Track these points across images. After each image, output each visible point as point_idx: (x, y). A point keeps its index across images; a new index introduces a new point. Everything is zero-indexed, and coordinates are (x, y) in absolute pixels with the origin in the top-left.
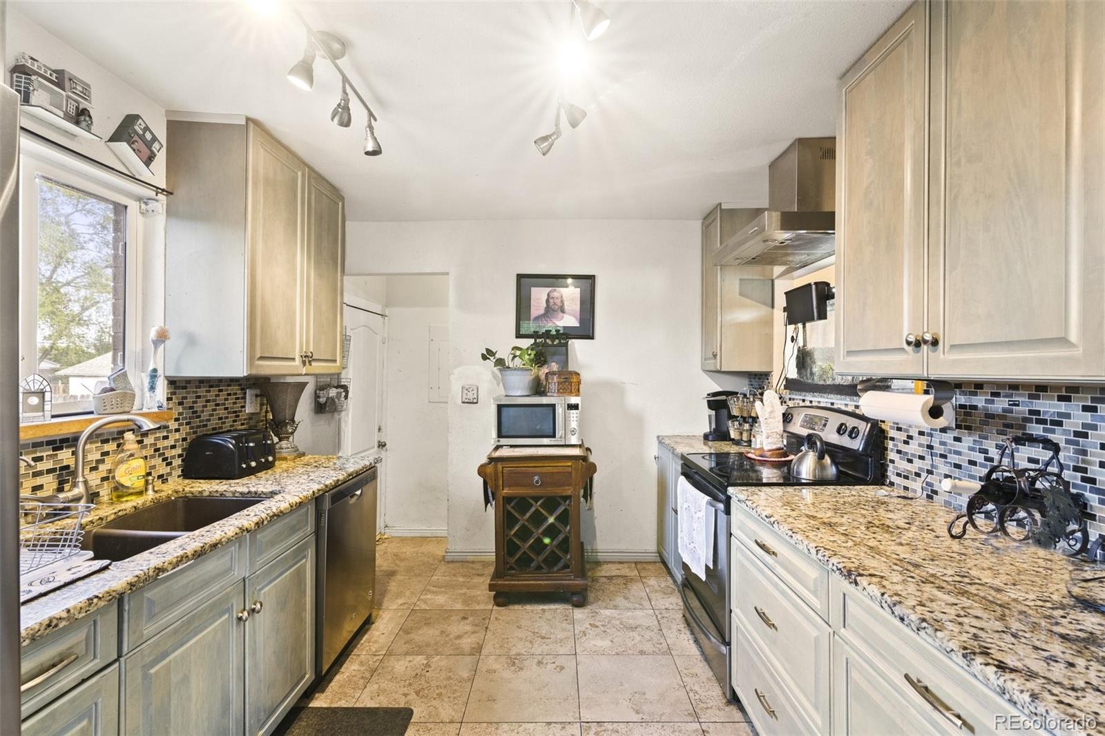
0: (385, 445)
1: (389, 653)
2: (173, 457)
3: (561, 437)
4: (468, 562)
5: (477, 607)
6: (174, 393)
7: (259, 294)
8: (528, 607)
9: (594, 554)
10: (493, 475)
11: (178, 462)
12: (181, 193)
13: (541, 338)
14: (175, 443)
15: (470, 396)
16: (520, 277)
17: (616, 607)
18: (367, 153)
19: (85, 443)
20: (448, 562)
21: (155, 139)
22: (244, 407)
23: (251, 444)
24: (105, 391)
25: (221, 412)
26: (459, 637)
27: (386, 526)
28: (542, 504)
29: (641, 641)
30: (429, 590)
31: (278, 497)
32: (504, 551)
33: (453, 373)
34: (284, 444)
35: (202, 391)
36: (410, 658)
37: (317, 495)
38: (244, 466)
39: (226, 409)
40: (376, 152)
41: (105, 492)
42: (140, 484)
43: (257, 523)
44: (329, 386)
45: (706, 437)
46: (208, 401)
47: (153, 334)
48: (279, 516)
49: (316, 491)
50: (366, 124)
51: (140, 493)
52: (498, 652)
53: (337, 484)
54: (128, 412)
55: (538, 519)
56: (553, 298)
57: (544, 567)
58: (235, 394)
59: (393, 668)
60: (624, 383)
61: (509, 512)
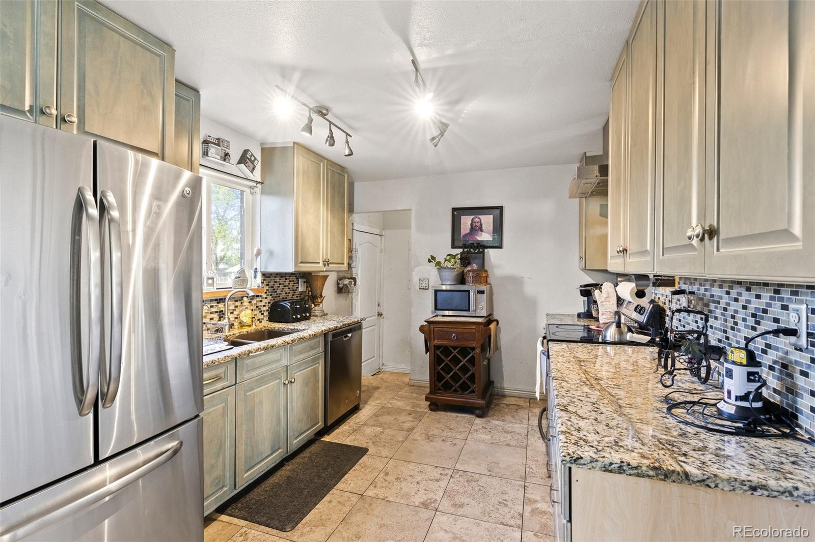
0: (382, 315)
1: (365, 424)
2: (264, 311)
3: (473, 311)
4: (422, 387)
5: (419, 410)
6: (265, 280)
7: (300, 230)
8: (449, 414)
9: (502, 390)
10: (428, 331)
11: (266, 313)
12: (266, 182)
13: (467, 248)
14: (265, 303)
15: (424, 285)
16: (454, 210)
17: (503, 421)
18: (345, 156)
19: (228, 301)
20: (411, 386)
21: (255, 159)
22: (297, 288)
23: (298, 306)
24: (236, 278)
25: (287, 290)
26: (404, 422)
27: (383, 365)
28: (458, 351)
29: (510, 439)
30: (395, 399)
31: (305, 331)
32: (435, 378)
33: (414, 271)
34: (317, 308)
35: (277, 279)
36: (375, 428)
37: (324, 332)
38: (294, 317)
39: (289, 288)
40: (351, 154)
41: (236, 324)
42: (249, 322)
43: (292, 341)
44: (344, 278)
45: (579, 315)
46: (280, 284)
47: (255, 252)
48: (302, 339)
49: (324, 330)
50: (345, 140)
51: (250, 326)
52: (422, 432)
53: (336, 329)
54: (245, 288)
55: (456, 361)
56: (475, 222)
57: (459, 390)
58: (293, 281)
59: (364, 431)
60: (523, 277)
61: (438, 355)
